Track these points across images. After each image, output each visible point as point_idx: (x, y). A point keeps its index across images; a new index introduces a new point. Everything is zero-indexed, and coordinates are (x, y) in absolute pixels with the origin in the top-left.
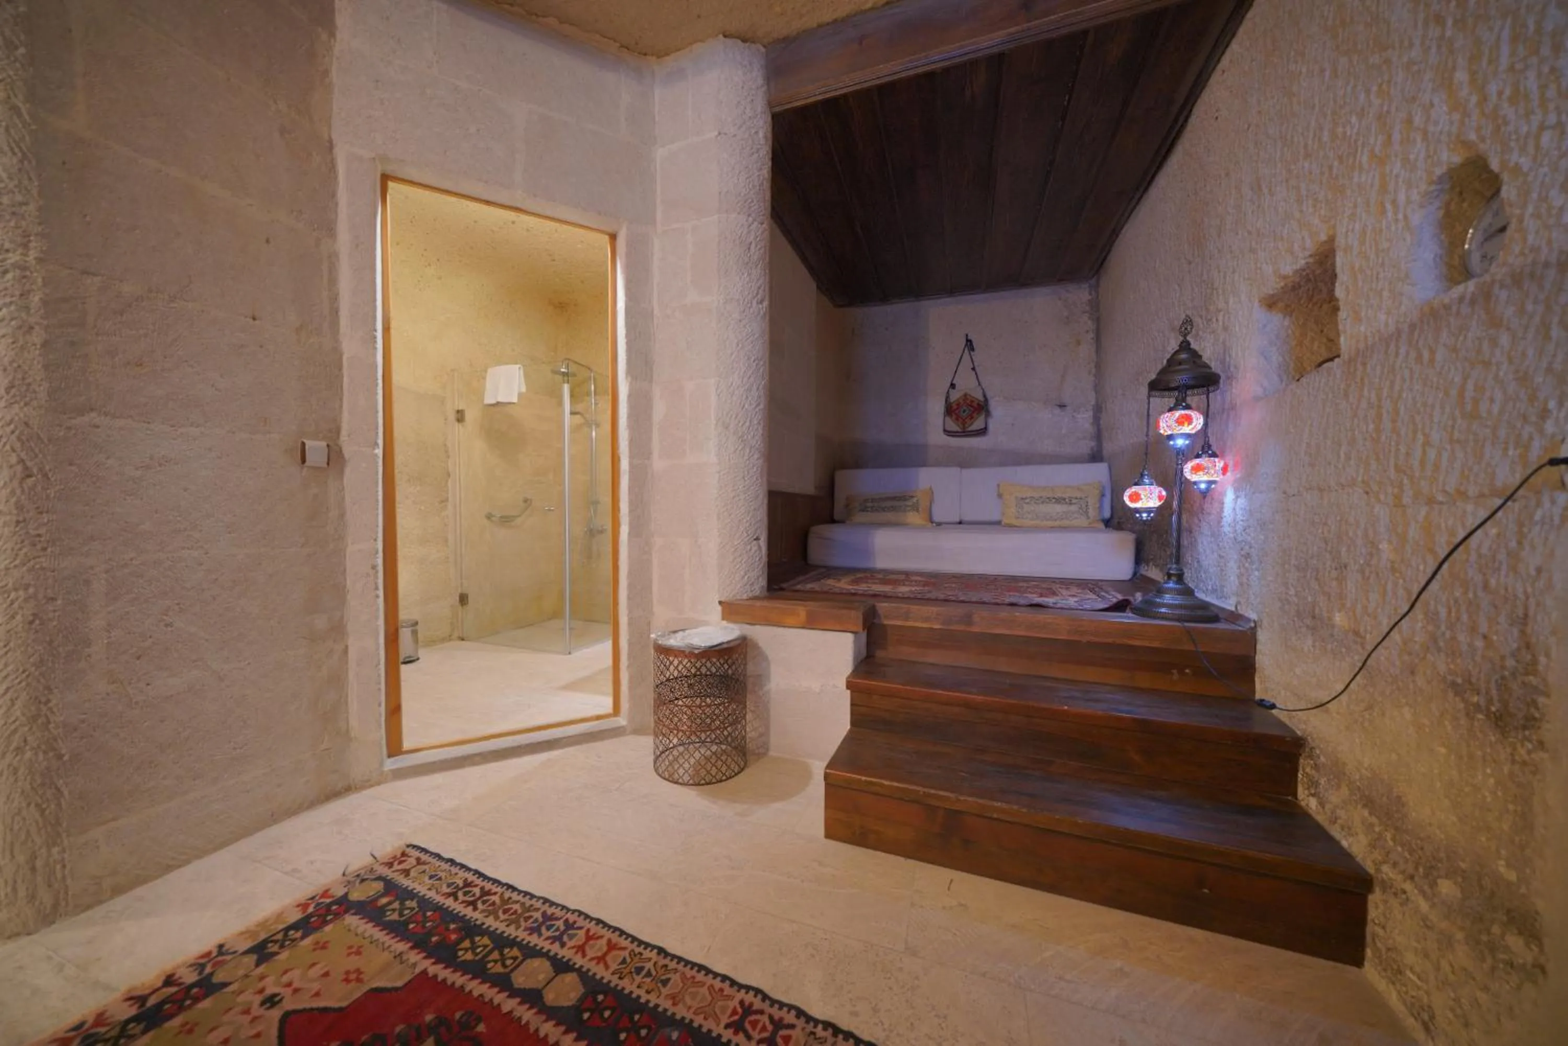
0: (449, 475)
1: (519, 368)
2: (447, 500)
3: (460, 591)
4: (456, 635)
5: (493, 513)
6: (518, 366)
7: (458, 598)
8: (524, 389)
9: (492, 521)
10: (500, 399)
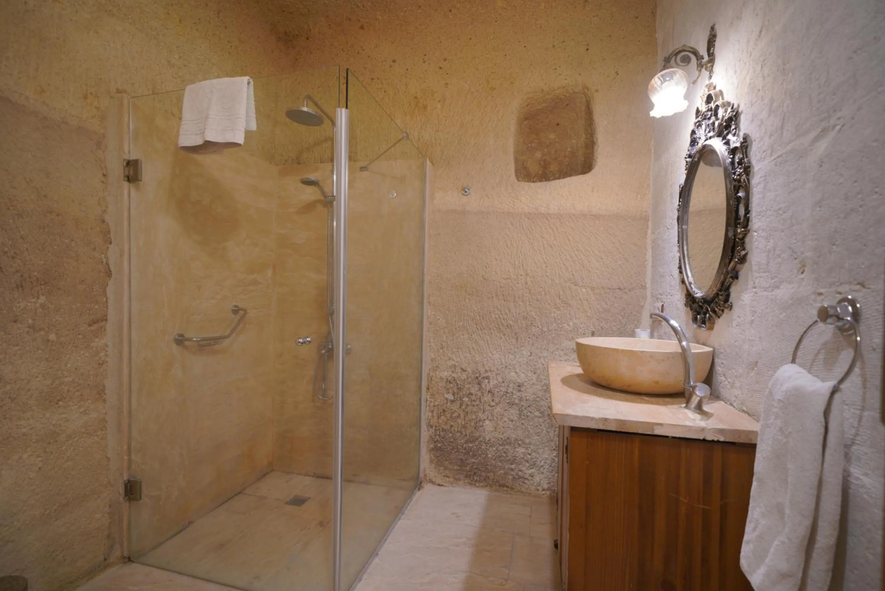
0: (109, 274)
1: (249, 83)
2: (105, 319)
3: (126, 478)
4: (117, 553)
5: (187, 335)
6: (246, 79)
7: (122, 490)
8: (254, 126)
9: (186, 348)
10: (212, 137)
